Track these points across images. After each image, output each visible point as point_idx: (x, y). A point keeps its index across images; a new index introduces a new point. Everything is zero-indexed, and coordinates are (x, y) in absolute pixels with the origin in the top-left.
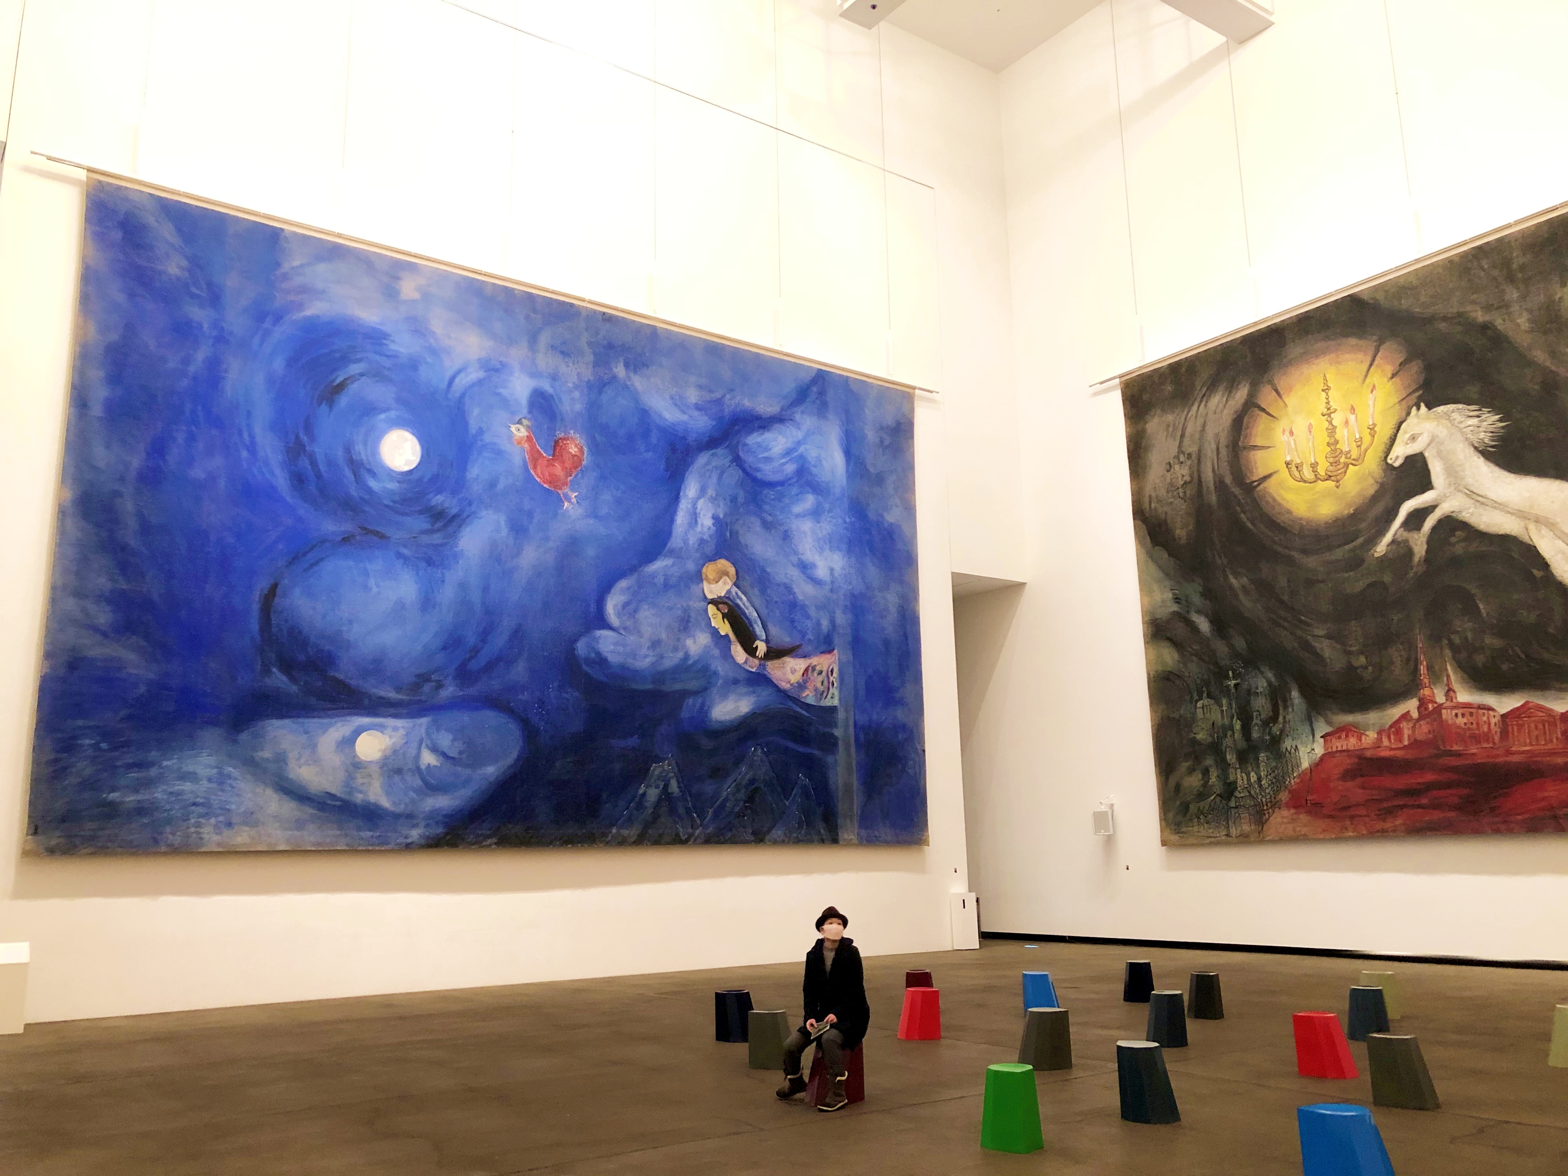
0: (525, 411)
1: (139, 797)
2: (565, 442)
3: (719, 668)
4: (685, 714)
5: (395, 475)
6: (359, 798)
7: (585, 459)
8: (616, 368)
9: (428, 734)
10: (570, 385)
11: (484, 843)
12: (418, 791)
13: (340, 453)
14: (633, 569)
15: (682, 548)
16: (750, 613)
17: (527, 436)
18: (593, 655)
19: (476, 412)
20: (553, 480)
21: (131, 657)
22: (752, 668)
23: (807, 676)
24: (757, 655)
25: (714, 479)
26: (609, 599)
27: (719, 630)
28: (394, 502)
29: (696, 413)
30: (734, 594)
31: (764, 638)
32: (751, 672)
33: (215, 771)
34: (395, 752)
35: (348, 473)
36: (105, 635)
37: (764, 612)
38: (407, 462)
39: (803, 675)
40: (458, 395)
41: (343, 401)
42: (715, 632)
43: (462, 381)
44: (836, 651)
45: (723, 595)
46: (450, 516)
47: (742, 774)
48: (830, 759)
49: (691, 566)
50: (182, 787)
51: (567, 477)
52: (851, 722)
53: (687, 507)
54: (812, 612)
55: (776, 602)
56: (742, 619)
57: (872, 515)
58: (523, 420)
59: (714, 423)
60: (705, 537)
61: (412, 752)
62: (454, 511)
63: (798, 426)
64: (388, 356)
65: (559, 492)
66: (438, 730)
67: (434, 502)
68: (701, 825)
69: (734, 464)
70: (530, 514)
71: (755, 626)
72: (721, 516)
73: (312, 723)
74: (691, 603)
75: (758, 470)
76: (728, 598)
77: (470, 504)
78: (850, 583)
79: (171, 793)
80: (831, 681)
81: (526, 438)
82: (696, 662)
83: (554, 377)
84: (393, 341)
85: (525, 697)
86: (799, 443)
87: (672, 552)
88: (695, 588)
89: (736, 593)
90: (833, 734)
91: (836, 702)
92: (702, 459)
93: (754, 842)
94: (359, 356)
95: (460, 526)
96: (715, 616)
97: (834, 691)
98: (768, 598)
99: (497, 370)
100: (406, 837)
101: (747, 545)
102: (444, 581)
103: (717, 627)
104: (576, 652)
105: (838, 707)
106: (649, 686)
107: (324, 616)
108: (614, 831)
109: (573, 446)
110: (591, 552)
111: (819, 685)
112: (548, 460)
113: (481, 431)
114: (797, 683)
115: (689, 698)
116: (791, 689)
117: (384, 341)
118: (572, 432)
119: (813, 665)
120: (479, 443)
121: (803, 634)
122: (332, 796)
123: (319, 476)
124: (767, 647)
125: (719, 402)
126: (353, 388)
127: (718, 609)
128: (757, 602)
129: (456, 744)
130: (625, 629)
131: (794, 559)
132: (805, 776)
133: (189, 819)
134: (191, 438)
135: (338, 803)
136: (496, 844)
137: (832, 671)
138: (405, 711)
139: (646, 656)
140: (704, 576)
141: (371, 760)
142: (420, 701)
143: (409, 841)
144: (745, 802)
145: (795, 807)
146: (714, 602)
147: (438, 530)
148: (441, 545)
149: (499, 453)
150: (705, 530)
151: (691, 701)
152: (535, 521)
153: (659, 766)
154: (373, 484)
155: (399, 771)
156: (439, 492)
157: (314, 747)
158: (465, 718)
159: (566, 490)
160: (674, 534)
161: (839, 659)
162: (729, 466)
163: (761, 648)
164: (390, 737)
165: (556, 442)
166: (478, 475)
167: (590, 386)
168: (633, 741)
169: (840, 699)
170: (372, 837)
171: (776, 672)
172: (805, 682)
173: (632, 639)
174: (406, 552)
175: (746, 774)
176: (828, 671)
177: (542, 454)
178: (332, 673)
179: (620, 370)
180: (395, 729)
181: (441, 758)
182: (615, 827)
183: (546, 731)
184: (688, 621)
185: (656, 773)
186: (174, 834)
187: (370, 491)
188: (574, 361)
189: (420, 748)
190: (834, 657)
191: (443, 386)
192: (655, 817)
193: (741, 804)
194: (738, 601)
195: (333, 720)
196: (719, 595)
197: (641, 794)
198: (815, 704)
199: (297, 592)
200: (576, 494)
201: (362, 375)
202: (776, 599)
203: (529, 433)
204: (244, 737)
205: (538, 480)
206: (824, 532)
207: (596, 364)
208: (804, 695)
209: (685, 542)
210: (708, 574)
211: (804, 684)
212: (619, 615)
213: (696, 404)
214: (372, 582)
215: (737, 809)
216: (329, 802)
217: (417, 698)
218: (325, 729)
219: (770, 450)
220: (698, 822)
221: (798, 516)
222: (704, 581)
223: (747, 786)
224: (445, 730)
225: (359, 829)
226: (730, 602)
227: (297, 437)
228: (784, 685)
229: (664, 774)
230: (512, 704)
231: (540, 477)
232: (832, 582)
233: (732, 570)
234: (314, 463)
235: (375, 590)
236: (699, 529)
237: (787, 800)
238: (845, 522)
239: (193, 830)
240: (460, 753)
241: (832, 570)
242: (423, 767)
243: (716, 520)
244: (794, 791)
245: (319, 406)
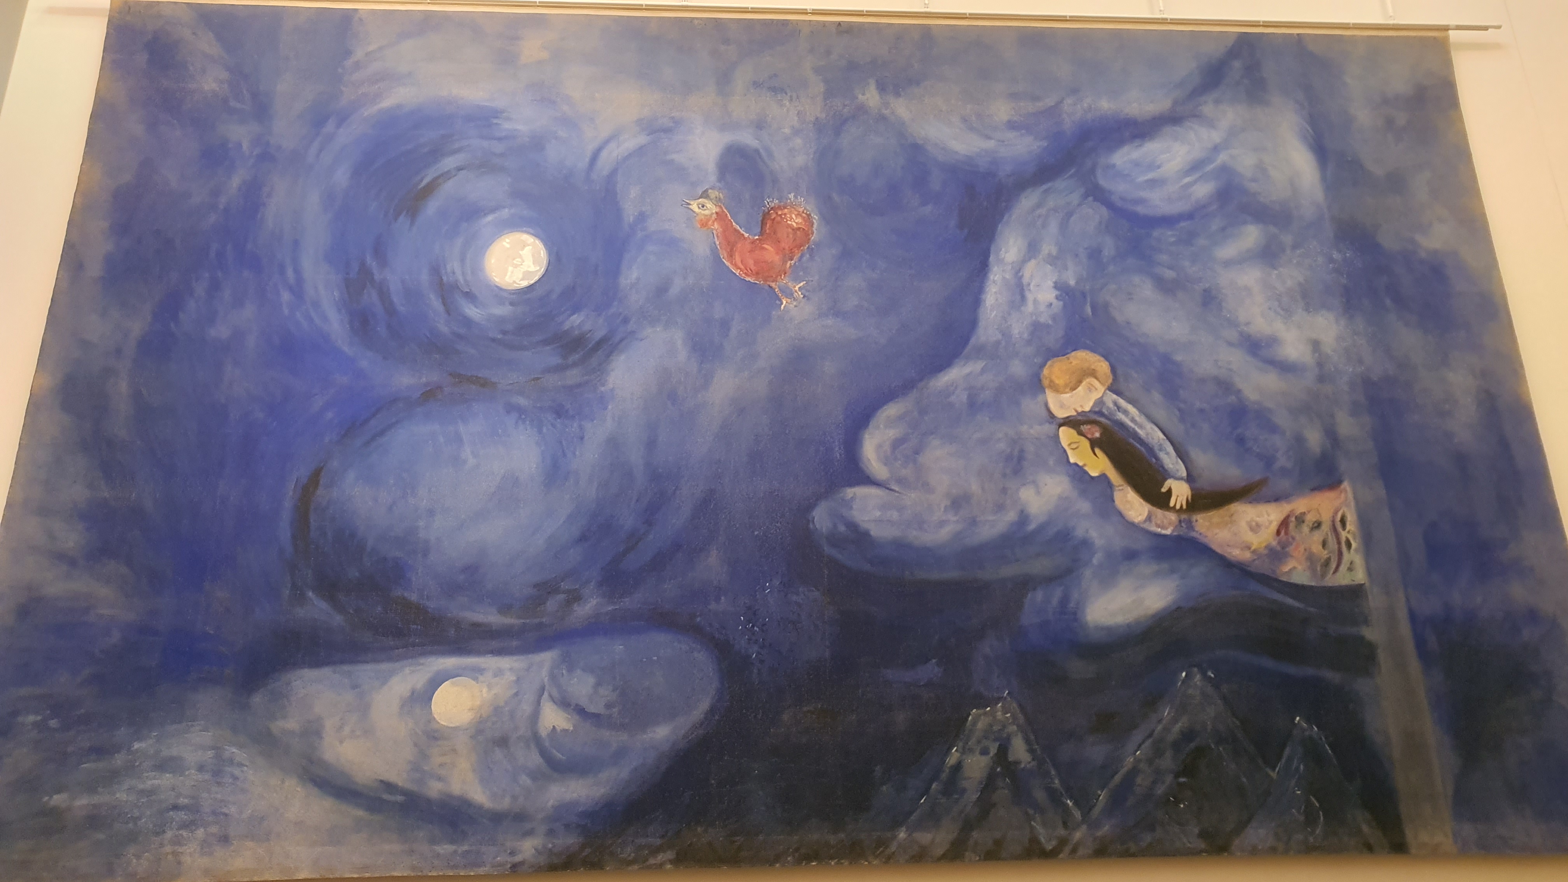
0: (713, 178)
1: (96, 799)
2: (780, 213)
3: (1094, 534)
4: (1028, 618)
5: (505, 295)
6: (434, 789)
7: (815, 231)
8: (863, 94)
9: (553, 677)
10: (787, 131)
11: (652, 861)
12: (536, 775)
13: (425, 277)
14: (907, 387)
15: (998, 343)
16: (1147, 434)
17: (717, 213)
18: (842, 528)
19: (634, 192)
21: (104, 592)
22: (1163, 528)
23: (1286, 533)
24: (1172, 504)
25: (1053, 227)
26: (867, 436)
27: (1086, 468)
28: (504, 333)
29: (1011, 135)
30: (1111, 405)
31: (1184, 474)
32: (1165, 536)
33: (210, 753)
34: (497, 710)
35: (436, 303)
36: (72, 563)
37: (1178, 429)
38: (527, 274)
39: (1278, 533)
40: (605, 173)
41: (432, 207)
43: (610, 156)
44: (1346, 485)
45: (1087, 409)
46: (593, 342)
47: (1164, 722)
48: (1362, 686)
49: (1018, 369)
50: (156, 782)
51: (785, 262)
52: (1402, 614)
53: (1004, 278)
54: (1282, 419)
55: (1202, 411)
56: (1133, 446)
57: (1388, 241)
58: (710, 191)
59: (1045, 144)
60: (1042, 320)
61: (527, 708)
62: (599, 334)
63: (1211, 124)
64: (500, 139)
65: (773, 285)
66: (570, 670)
67: (567, 326)
68: (1083, 821)
69: (1091, 199)
70: (725, 325)
71: (1162, 455)
72: (1072, 282)
73: (365, 671)
74: (1024, 428)
75: (1141, 201)
76: (1100, 413)
77: (626, 321)
78: (1360, 361)
79: (142, 792)
80: (1343, 540)
81: (715, 216)
82: (1042, 528)
83: (760, 125)
84: (508, 119)
85: (723, 605)
86: (1216, 149)
87: (980, 351)
88: (1030, 405)
89: (1115, 404)
90: (1362, 638)
91: (1360, 576)
92: (1027, 201)
93: (1206, 852)
94: (456, 146)
95: (609, 355)
96: (1074, 446)
98: (1182, 406)
99: (667, 131)
100: (512, 853)
101: (1128, 323)
102: (582, 438)
103: (1080, 464)
104: (811, 526)
105: (1367, 584)
106: (952, 574)
107: (390, 509)
108: (902, 835)
109: (794, 216)
110: (829, 367)
111: (1317, 548)
112: (753, 242)
113: (642, 217)
114: (1266, 547)
115: (1034, 589)
116: (1254, 560)
117: (495, 121)
118: (791, 196)
119: (1298, 513)
120: (640, 234)
121: (1268, 461)
122: (389, 786)
123: (391, 311)
124: (1192, 489)
125: (1053, 112)
126: (448, 187)
127: (1081, 433)
128: (1161, 415)
129: (602, 691)
130: (900, 481)
131: (1231, 334)
132: (1308, 720)
133: (164, 832)
134: (215, 287)
135: (400, 798)
136: (671, 862)
137: (1343, 522)
138: (515, 643)
139: (942, 523)
140: (1046, 382)
141: (458, 724)
142: (540, 626)
143: (518, 858)
144: (1177, 775)
145: (1293, 782)
146: (1068, 422)
147: (575, 365)
148: (579, 385)
149: (671, 244)
150: (1042, 308)
151: (1039, 595)
152: (733, 332)
153: (985, 713)
154: (472, 312)
155: (503, 742)
156: (576, 309)
157: (363, 709)
158: (618, 648)
159: (785, 281)
160: (982, 324)
161: (1355, 498)
162: (1079, 205)
163: (1180, 492)
164: (490, 687)
165: (766, 216)
166: (638, 279)
167: (819, 127)
168: (931, 670)
169: (1369, 572)
170: (455, 852)
171: (1217, 531)
172: (1284, 545)
173: (911, 497)
174: (522, 401)
175: (1175, 720)
176: (1333, 522)
177: (743, 235)
178: (398, 592)
179: (870, 97)
180: (499, 673)
181: (577, 717)
182: (904, 829)
183: (762, 662)
184: (1021, 458)
185: (980, 725)
186: (138, 857)
187: (468, 322)
188: (791, 97)
189: (538, 703)
190: (1343, 495)
191: (583, 164)
192: (985, 806)
193: (1169, 779)
194: (1121, 416)
195: (397, 665)
197: (952, 767)
198: (1313, 584)
199: (351, 475)
200: (802, 284)
201: (460, 169)
202: (1198, 405)
203: (720, 207)
204: (257, 699)
205: (737, 272)
206: (1289, 283)
207: (829, 94)
208: (1286, 569)
209: (1006, 334)
210: (1053, 378)
211: (1283, 548)
212: (886, 461)
213: (1009, 122)
214: (467, 452)
215: (1160, 790)
216: (386, 796)
217: (537, 621)
218: (384, 680)
219: (1159, 167)
220: (1077, 814)
221: (1228, 264)
222: (1047, 391)
223: (1176, 746)
224: (583, 670)
225: (433, 841)
226: (1102, 420)
227: (363, 264)
228: (1236, 554)
229: (995, 728)
230: (699, 619)
231: (740, 269)
232: (1320, 365)
233: (1103, 367)
234: (384, 294)
235: (472, 461)
236: (1030, 307)
237: (1274, 769)
238: (1331, 260)
239: (168, 849)
240: (608, 706)
241: (1316, 345)
242: (543, 733)
243: (1063, 290)
244: (1287, 751)
245: (396, 219)
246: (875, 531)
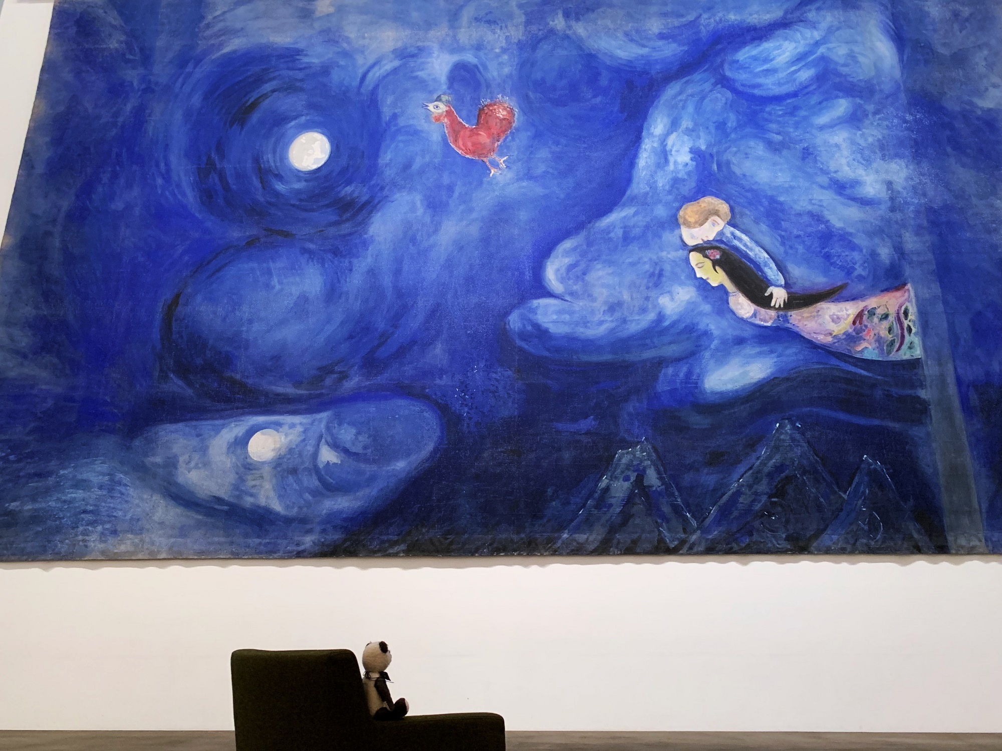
0: (444, 87)
1: (37, 506)
2: (491, 108)
3: (712, 327)
4: (662, 386)
5: (302, 175)
6: (248, 501)
7: (516, 120)
8: (553, 21)
9: (328, 428)
10: (497, 51)
11: (391, 551)
12: (315, 493)
13: (249, 165)
14: (579, 227)
15: (647, 193)
16: (756, 255)
17: (446, 111)
18: (529, 328)
19: (390, 100)
20: (478, 149)
21: (44, 374)
22: (765, 321)
23: (861, 323)
24: (772, 304)
25: (690, 108)
26: (548, 263)
27: (708, 281)
28: (301, 200)
29: (660, 43)
30: (729, 235)
31: (783, 283)
32: (766, 327)
33: (107, 478)
34: (291, 451)
35: (256, 182)
36: (25, 356)
37: (779, 250)
38: (317, 160)
39: (854, 323)
40: (370, 88)
41: (255, 117)
42: (703, 285)
43: (375, 77)
44: (909, 286)
45: (711, 238)
46: (361, 204)
47: (762, 458)
48: (916, 432)
49: (661, 212)
50: (73, 495)
51: (493, 143)
52: (951, 380)
53: (653, 147)
54: (861, 241)
55: (798, 237)
56: (745, 264)
57: (951, 105)
58: (442, 96)
59: (686, 48)
60: (680, 176)
61: (310, 449)
62: (364, 199)
63: (813, 26)
64: (300, 69)
65: (485, 159)
66: (340, 424)
67: (343, 193)
68: (698, 528)
69: (719, 86)
70: (450, 189)
71: (766, 270)
72: (703, 147)
73: (205, 425)
74: (664, 254)
75: (758, 86)
76: (721, 241)
77: (382, 189)
78: (924, 195)
79: (65, 501)
80: (906, 326)
81: (445, 113)
82: (673, 324)
83: (479, 47)
84: (306, 55)
85: (444, 381)
86: (817, 44)
87: (633, 200)
88: (668, 237)
89: (732, 234)
90: (919, 397)
91: (918, 353)
92: (672, 90)
93: (791, 550)
94: (272, 75)
95: (371, 212)
96: (700, 265)
97: (914, 339)
98: (783, 233)
99: (413, 56)
100: (298, 545)
101: (744, 175)
102: (351, 270)
103: (704, 278)
104: (507, 327)
105: (923, 359)
106: (607, 357)
107: (224, 319)
108: (565, 536)
109: (501, 110)
110: (523, 215)
111: (884, 333)
112: (472, 130)
113: (395, 116)
114: (844, 334)
115: (667, 367)
116: (834, 343)
117: (298, 57)
118: (500, 96)
119: (870, 308)
120: (393, 129)
121: (849, 271)
122: (219, 500)
123: (226, 188)
124: (788, 293)
125: (693, 24)
126: (266, 103)
127: (706, 256)
128: (767, 240)
129: (360, 438)
130: (572, 294)
131: (823, 180)
132: (873, 457)
133: (78, 527)
134: (115, 176)
135: (226, 508)
136: (404, 551)
137: (906, 313)
138: (304, 407)
139: (601, 323)
140: (681, 221)
141: (264, 460)
142: (321, 395)
143: (301, 548)
144: (770, 496)
145: (860, 502)
146: (698, 249)
147: (347, 220)
148: (350, 234)
149: (415, 133)
150: (680, 167)
151: (670, 370)
152: (456, 194)
153: (628, 453)
154: (280, 187)
155: (294, 471)
156: (348, 183)
157: (203, 450)
158: (372, 408)
159: (494, 156)
160: (635, 180)
161: (916, 296)
162: (711, 91)
163: (779, 295)
164: (286, 435)
165: (481, 110)
166: (391, 160)
167: (521, 46)
168: (588, 423)
169: (925, 349)
170: (260, 544)
171: (805, 323)
172: (858, 332)
173: (579, 305)
174: (312, 246)
175: (769, 458)
176: (898, 314)
177: (464, 125)
178: (228, 374)
179: (558, 22)
180: (292, 426)
181: (343, 455)
182: (567, 531)
183: (470, 419)
184: (661, 275)
185: (624, 461)
186: (62, 542)
187: (277, 194)
188: (501, 27)
189: (318, 445)
190: (906, 294)
191: (356, 83)
192: (626, 517)
193: (764, 498)
194: (736, 243)
195: (226, 421)
196: (706, 239)
197: (603, 489)
198: (880, 359)
199: (199, 298)
200: (505, 158)
201: (273, 91)
202: (795, 232)
203: (449, 107)
204: (137, 443)
205: (460, 152)
206: (870, 140)
207: (528, 23)
208: (859, 349)
209: (653, 186)
210: (687, 217)
211: (857, 334)
212: (562, 280)
213: (660, 34)
214: (275, 281)
215: (757, 507)
216: (217, 507)
217: (319, 392)
218: (217, 430)
219: (772, 60)
220: (694, 523)
221: (822, 128)
222: (682, 227)
223: (770, 475)
224: (348, 424)
225: (246, 536)
226: (723, 246)
227: (209, 157)
228: (822, 339)
229: (635, 463)
230: (427, 391)
231: (462, 149)
232: (892, 199)
233: (724, 207)
234: (222, 176)
235: (278, 287)
236: (671, 167)
237: (845, 492)
238: (906, 122)
239: (80, 538)
240: (365, 448)
241: (889, 184)
242: (321, 466)
243: (696, 153)
244: (856, 479)
245: (231, 126)
246: (553, 329)
